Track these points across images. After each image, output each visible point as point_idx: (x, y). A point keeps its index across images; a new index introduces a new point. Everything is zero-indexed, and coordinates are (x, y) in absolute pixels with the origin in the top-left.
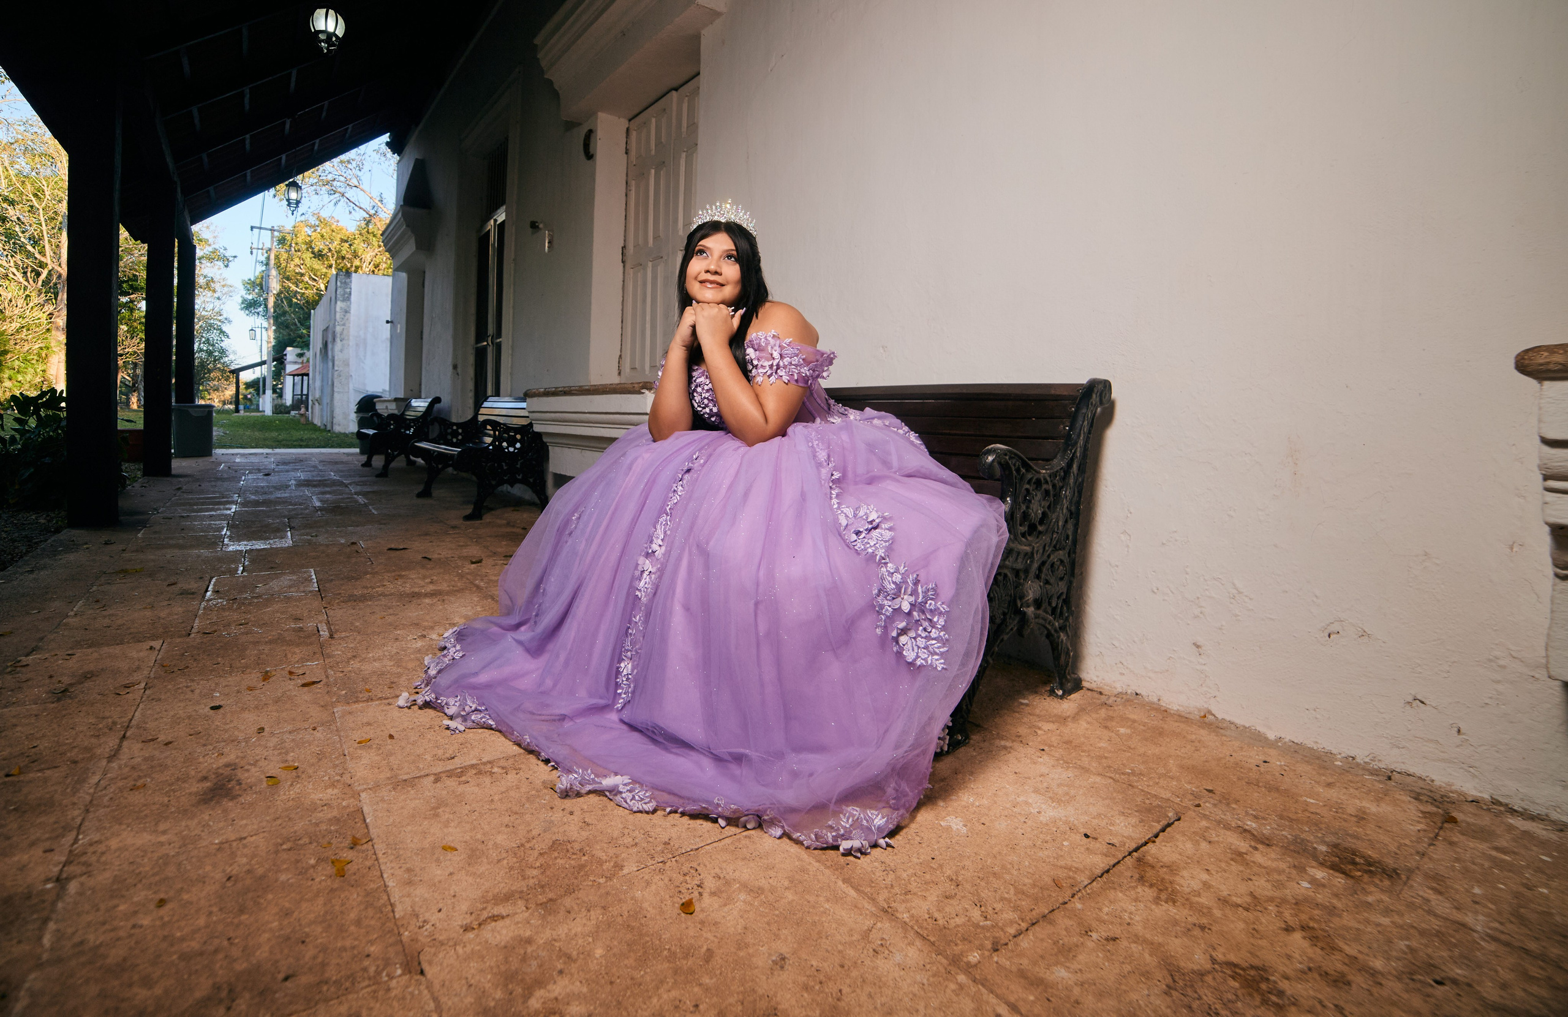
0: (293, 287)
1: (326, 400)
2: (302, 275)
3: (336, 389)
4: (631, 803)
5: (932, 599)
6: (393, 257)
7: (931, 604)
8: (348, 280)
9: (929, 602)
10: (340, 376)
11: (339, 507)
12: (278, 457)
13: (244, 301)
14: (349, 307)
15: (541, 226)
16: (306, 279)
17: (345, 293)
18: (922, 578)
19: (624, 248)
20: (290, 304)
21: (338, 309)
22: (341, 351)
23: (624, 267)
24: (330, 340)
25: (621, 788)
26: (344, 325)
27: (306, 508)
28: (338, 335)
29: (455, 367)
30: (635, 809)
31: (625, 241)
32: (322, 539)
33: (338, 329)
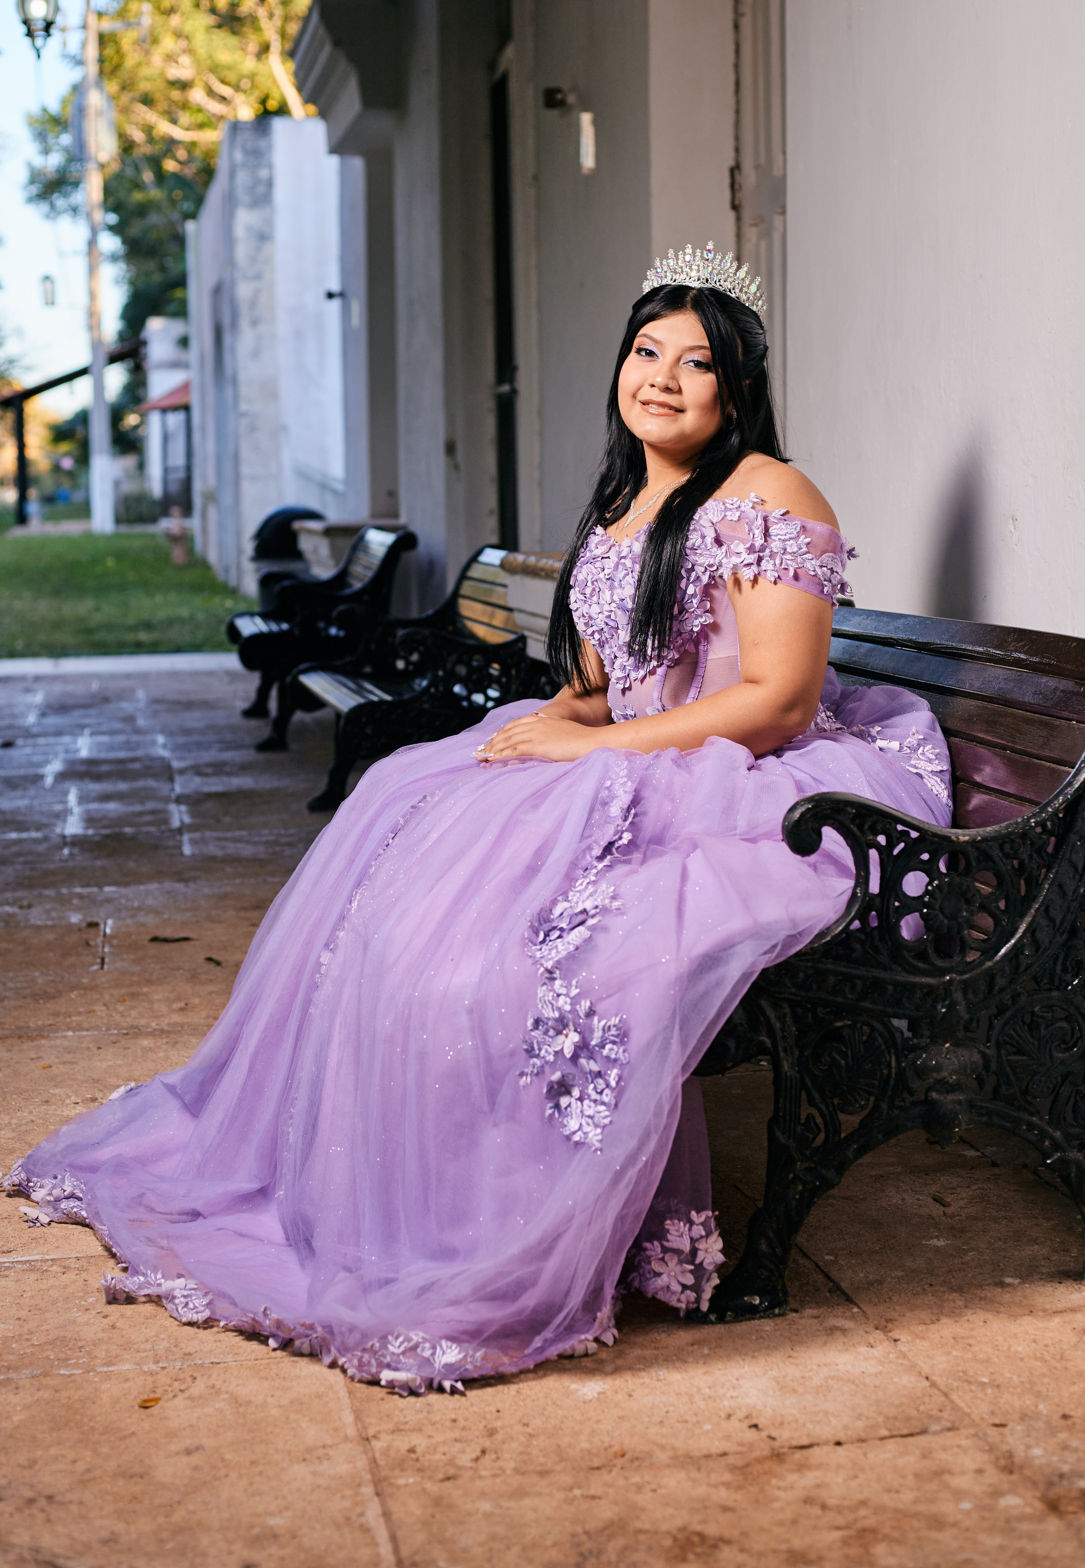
0: (164, 128)
1: (227, 499)
2: (184, 85)
3: (245, 470)
4: (181, 1312)
5: (614, 1043)
6: (323, 114)
7: (611, 1050)
8: (262, 144)
9: (608, 1046)
10: (253, 429)
11: (118, 837)
12: (58, 688)
13: (35, 176)
14: (269, 222)
15: (571, 99)
16: (197, 95)
17: (257, 182)
18: (600, 1008)
19: (735, 170)
20: (161, 176)
21: (240, 231)
22: (255, 354)
23: (738, 219)
24: (226, 321)
25: (177, 1293)
26: (258, 277)
27: (46, 839)
28: (244, 310)
29: (450, 449)
30: (184, 1320)
31: (737, 150)
32: (36, 916)
33: (244, 291)
